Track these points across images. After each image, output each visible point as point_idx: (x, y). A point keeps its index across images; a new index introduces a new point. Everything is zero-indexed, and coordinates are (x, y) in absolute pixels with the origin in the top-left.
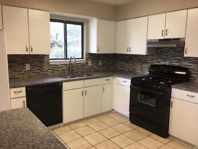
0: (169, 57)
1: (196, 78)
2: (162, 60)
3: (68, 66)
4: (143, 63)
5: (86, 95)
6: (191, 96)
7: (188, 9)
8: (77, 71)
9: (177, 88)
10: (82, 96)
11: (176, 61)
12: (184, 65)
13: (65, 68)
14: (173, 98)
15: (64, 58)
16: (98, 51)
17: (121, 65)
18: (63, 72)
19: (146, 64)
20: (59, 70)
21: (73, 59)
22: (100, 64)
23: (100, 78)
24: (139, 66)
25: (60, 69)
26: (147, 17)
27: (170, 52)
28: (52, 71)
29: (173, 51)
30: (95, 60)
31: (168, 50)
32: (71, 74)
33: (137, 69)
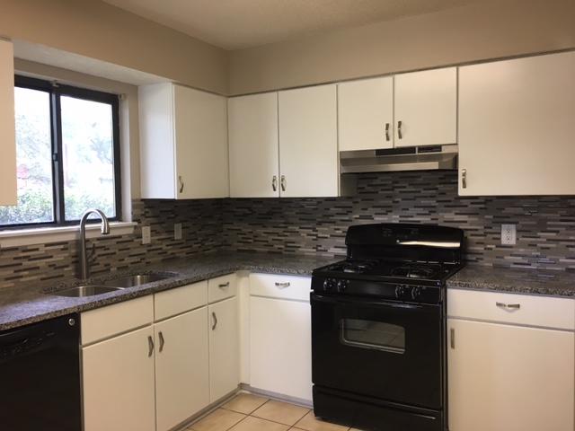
0: (400, 200)
1: (482, 254)
2: (379, 210)
3: (73, 251)
4: (320, 224)
5: (161, 349)
6: (510, 306)
7: (458, 65)
8: (106, 265)
9: (467, 287)
10: (150, 354)
11: (421, 210)
12: (445, 222)
13: (59, 258)
14: (454, 318)
15: (53, 220)
16: (181, 191)
17: (240, 236)
18: (54, 273)
19: (328, 227)
20: (38, 268)
21: (99, 221)
22: (178, 235)
23: (203, 280)
24: (304, 233)
25: (39, 263)
26: (334, 86)
27: (400, 187)
28: (10, 272)
29: (410, 185)
30: (163, 223)
31: (394, 182)
32: (87, 277)
33: (299, 243)
